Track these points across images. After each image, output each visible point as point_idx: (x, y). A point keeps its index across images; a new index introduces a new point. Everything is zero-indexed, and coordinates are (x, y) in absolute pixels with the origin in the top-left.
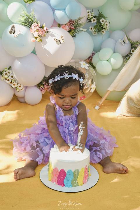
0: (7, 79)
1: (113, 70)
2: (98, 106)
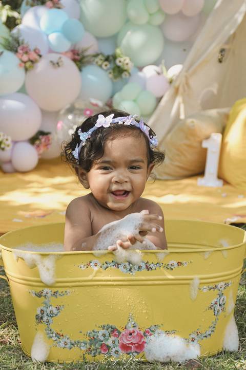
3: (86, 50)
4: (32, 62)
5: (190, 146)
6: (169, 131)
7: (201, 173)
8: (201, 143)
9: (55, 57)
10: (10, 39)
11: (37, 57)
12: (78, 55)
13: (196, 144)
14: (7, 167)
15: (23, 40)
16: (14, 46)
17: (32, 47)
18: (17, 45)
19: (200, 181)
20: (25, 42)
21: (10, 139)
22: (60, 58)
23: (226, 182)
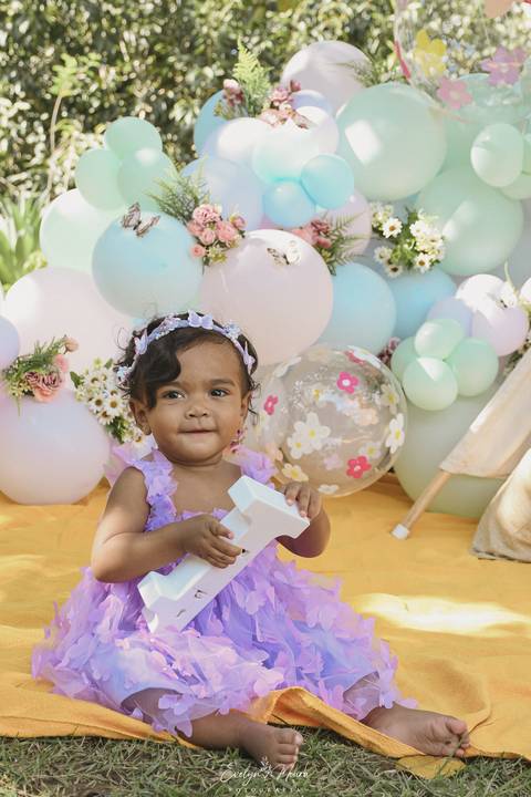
0: (96, 397)
1: (460, 397)
2: (404, 525)
4: (222, 245)
10: (179, 189)
11: (238, 236)
12: (327, 234)
15: (207, 194)
16: (185, 205)
18: (192, 205)
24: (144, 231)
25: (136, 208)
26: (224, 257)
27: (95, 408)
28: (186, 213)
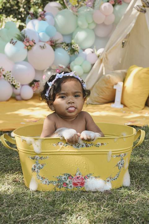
3: (57, 41)
4: (31, 46)
5: (107, 88)
6: (97, 81)
7: (113, 101)
8: (113, 86)
9: (42, 44)
10: (21, 35)
11: (34, 44)
12: (53, 43)
13: (111, 87)
14: (18, 97)
15: (27, 36)
16: (22, 38)
17: (31, 39)
18: (24, 38)
19: (112, 105)
20: (28, 36)
21: (20, 84)
22: (45, 44)
23: (125, 106)
24: (14, 44)
25: (12, 40)
26: (31, 48)
27: (9, 81)
28: (23, 40)
